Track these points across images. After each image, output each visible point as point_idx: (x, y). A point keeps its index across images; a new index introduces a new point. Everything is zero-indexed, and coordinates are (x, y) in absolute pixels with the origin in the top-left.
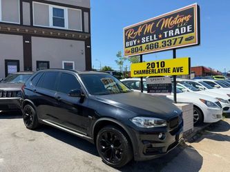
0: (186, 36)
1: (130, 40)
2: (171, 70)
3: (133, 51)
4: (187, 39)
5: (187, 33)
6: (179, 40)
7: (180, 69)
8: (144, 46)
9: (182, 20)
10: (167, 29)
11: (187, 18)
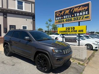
0: (85, 16)
1: (58, 17)
2: (78, 31)
3: (59, 22)
4: (85, 18)
5: (86, 14)
6: (82, 18)
7: (82, 31)
8: (65, 20)
9: (83, 9)
10: (76, 13)
11: (86, 8)
